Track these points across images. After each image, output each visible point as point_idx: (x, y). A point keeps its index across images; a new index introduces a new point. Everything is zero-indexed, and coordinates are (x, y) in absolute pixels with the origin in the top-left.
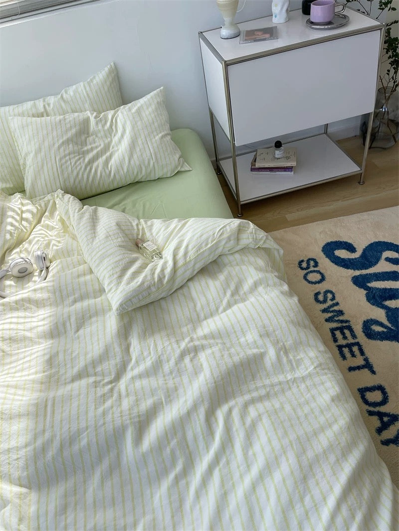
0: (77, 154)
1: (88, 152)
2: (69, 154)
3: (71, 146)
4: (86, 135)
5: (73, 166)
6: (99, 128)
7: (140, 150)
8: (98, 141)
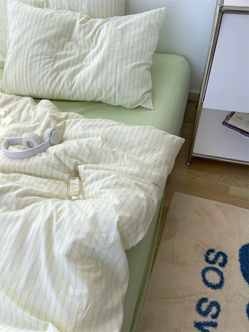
0: (49, 57)
1: (61, 57)
2: (41, 54)
3: (46, 46)
4: (66, 39)
5: (41, 68)
6: (81, 35)
7: (107, 73)
8: (75, 49)
